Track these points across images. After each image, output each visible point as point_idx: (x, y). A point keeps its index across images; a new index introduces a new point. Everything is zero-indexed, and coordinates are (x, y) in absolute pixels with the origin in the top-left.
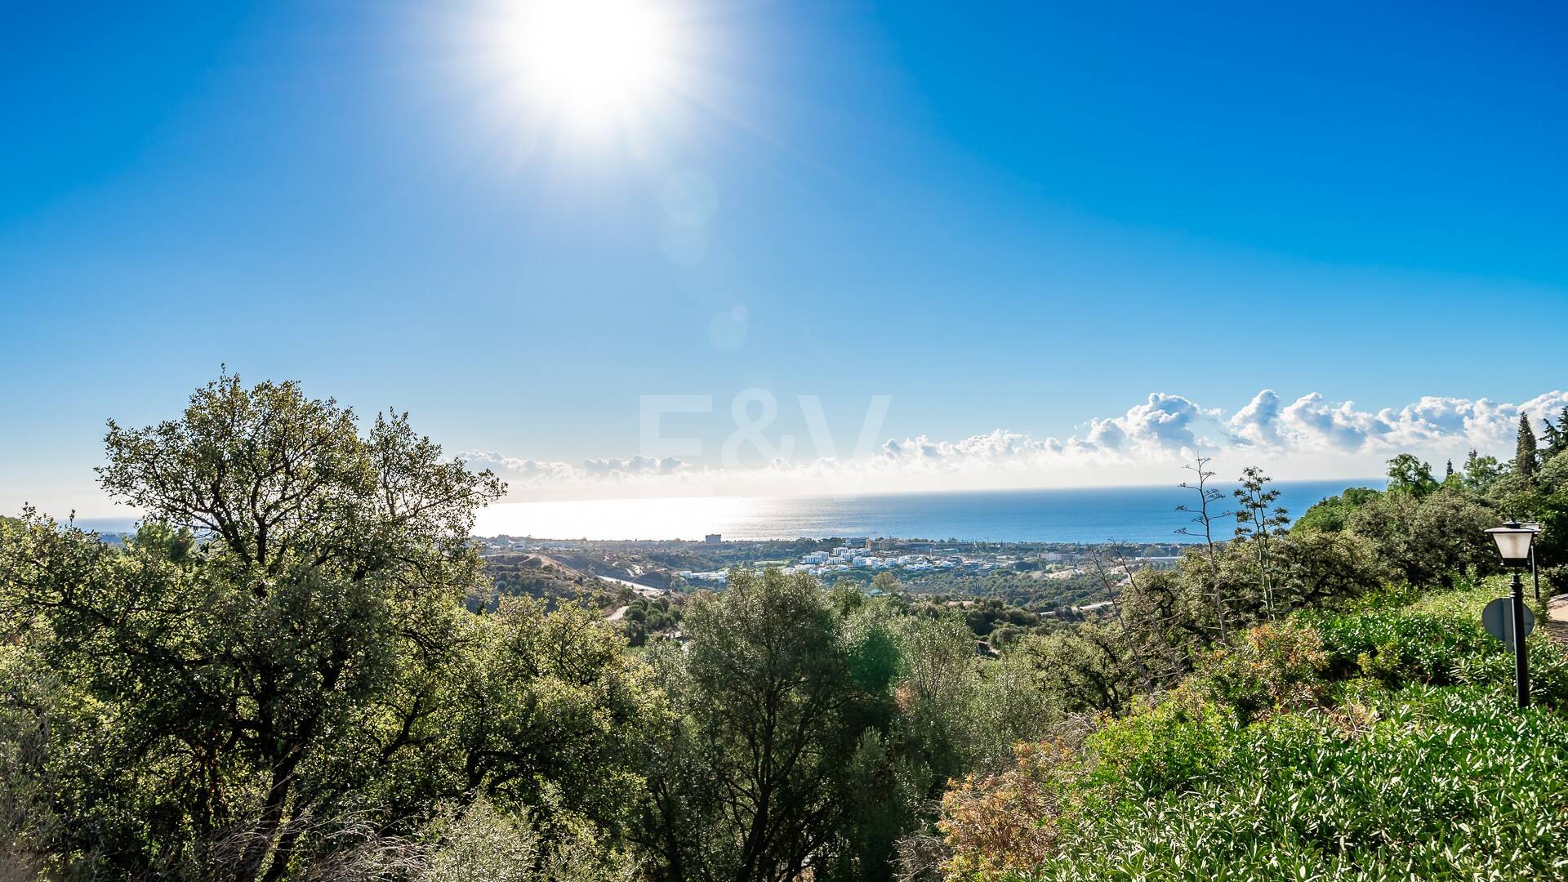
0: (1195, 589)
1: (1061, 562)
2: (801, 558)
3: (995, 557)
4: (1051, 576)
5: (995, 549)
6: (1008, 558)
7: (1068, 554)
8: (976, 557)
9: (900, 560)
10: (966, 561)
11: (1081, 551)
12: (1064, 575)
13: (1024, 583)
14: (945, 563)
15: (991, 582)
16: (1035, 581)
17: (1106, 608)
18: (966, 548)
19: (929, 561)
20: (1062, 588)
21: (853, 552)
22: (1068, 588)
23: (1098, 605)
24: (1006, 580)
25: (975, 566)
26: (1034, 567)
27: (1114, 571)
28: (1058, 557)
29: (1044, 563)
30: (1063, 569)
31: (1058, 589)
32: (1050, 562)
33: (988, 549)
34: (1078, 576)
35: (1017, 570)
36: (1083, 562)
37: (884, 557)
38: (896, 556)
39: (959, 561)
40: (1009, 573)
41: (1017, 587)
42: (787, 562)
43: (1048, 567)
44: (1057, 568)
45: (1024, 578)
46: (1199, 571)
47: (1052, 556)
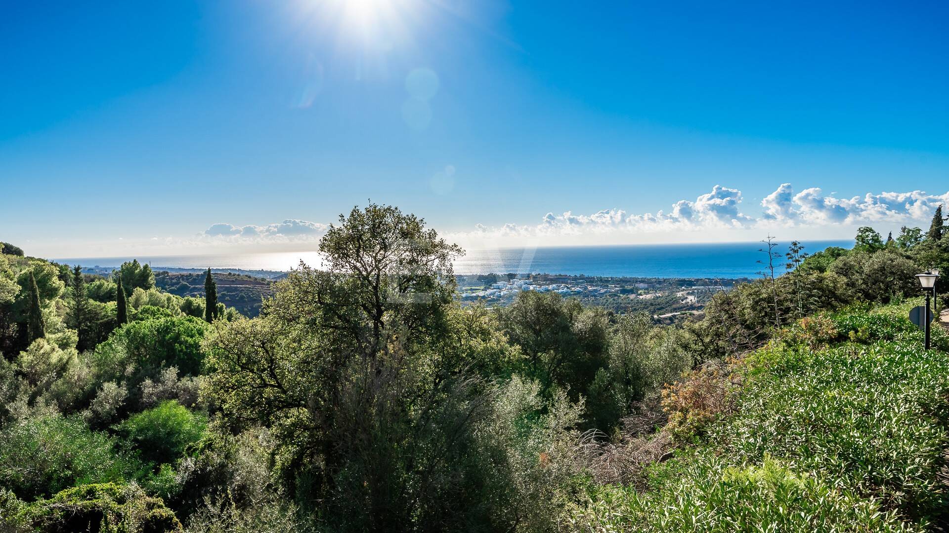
0: (748, 303)
1: (647, 289)
2: (491, 285)
3: (608, 286)
4: (641, 297)
5: (607, 281)
6: (616, 287)
7: (652, 285)
8: (596, 286)
9: (550, 287)
10: (590, 288)
11: (660, 282)
12: (649, 297)
13: (625, 301)
14: (578, 289)
15: (605, 301)
16: (632, 300)
17: (674, 316)
18: (591, 281)
19: (568, 288)
20: (648, 304)
21: (522, 282)
22: (652, 305)
23: (670, 315)
24: (614, 300)
25: (595, 291)
26: (631, 291)
27: (679, 294)
28: (646, 286)
29: (638, 289)
30: (648, 293)
31: (645, 305)
32: (641, 289)
33: (604, 282)
34: (657, 297)
35: (621, 293)
36: (661, 289)
37: (541, 285)
38: (549, 285)
39: (586, 288)
40: (616, 295)
41: (621, 303)
42: (482, 288)
43: (639, 292)
44: (645, 293)
45: (625, 299)
46: (751, 294)
47: (642, 285)
